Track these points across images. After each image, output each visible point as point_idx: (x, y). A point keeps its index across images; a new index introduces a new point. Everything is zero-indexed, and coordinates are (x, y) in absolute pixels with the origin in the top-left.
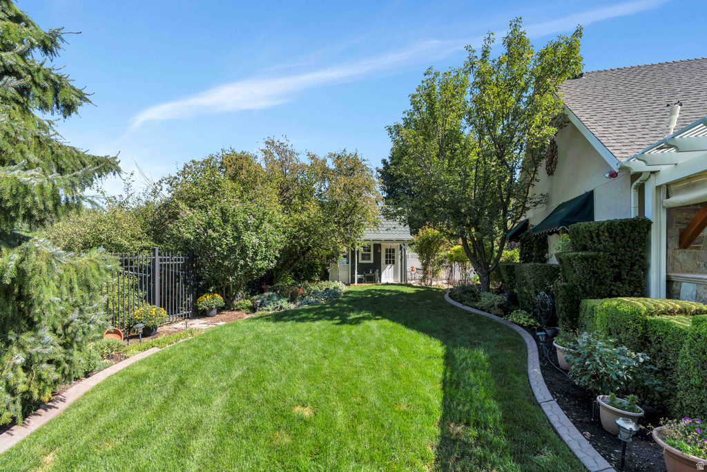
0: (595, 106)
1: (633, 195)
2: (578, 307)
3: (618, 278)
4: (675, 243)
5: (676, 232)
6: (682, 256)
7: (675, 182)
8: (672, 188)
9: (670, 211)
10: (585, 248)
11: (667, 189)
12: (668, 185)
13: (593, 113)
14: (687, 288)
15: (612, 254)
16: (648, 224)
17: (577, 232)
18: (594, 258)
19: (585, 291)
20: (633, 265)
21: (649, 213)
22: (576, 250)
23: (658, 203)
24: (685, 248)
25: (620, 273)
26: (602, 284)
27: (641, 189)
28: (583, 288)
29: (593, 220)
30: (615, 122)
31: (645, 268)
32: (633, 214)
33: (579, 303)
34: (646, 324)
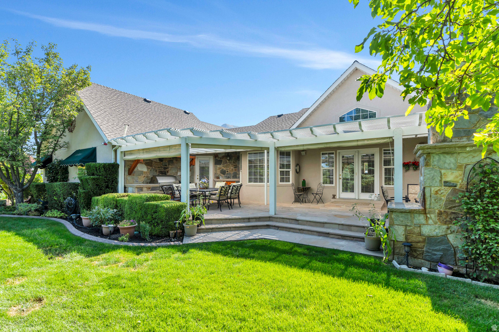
0: (97, 107)
1: (113, 153)
2: (91, 201)
3: (107, 187)
4: (127, 173)
5: (127, 169)
6: (129, 178)
7: (127, 151)
8: (126, 153)
9: (125, 161)
10: (93, 175)
11: (124, 153)
12: (124, 152)
13: (96, 111)
14: (130, 189)
15: (105, 177)
16: (118, 165)
17: (90, 167)
18: (97, 179)
19: (94, 193)
20: (113, 181)
21: (118, 162)
22: (89, 175)
23: (121, 158)
24: (130, 175)
25: (108, 185)
26: (101, 190)
27: (116, 151)
28: (93, 192)
29: (96, 162)
30: (106, 119)
31: (117, 183)
32: (113, 161)
33: (91, 199)
34: (117, 201)
